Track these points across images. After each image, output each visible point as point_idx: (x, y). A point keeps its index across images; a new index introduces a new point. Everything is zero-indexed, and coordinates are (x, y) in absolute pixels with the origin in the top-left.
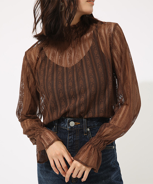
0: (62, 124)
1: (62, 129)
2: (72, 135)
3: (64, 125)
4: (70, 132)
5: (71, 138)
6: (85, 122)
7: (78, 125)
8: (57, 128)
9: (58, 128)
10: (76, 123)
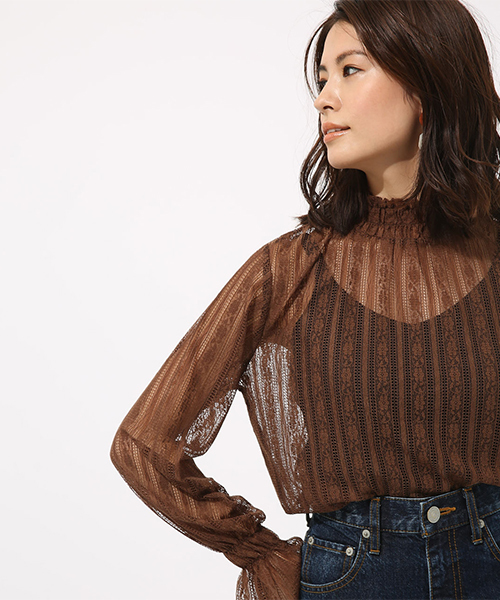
0: (398, 519)
1: (399, 536)
2: (440, 551)
3: (404, 524)
4: (432, 541)
5: (439, 561)
6: (470, 501)
7: (449, 515)
8: (378, 535)
9: (381, 536)
10: (443, 509)
